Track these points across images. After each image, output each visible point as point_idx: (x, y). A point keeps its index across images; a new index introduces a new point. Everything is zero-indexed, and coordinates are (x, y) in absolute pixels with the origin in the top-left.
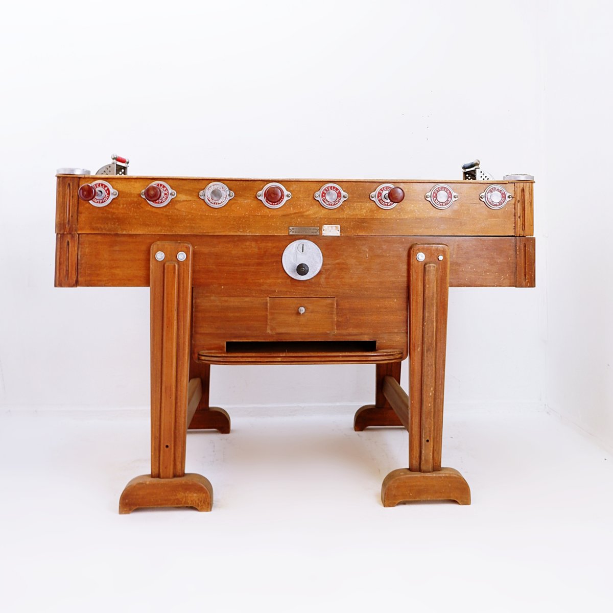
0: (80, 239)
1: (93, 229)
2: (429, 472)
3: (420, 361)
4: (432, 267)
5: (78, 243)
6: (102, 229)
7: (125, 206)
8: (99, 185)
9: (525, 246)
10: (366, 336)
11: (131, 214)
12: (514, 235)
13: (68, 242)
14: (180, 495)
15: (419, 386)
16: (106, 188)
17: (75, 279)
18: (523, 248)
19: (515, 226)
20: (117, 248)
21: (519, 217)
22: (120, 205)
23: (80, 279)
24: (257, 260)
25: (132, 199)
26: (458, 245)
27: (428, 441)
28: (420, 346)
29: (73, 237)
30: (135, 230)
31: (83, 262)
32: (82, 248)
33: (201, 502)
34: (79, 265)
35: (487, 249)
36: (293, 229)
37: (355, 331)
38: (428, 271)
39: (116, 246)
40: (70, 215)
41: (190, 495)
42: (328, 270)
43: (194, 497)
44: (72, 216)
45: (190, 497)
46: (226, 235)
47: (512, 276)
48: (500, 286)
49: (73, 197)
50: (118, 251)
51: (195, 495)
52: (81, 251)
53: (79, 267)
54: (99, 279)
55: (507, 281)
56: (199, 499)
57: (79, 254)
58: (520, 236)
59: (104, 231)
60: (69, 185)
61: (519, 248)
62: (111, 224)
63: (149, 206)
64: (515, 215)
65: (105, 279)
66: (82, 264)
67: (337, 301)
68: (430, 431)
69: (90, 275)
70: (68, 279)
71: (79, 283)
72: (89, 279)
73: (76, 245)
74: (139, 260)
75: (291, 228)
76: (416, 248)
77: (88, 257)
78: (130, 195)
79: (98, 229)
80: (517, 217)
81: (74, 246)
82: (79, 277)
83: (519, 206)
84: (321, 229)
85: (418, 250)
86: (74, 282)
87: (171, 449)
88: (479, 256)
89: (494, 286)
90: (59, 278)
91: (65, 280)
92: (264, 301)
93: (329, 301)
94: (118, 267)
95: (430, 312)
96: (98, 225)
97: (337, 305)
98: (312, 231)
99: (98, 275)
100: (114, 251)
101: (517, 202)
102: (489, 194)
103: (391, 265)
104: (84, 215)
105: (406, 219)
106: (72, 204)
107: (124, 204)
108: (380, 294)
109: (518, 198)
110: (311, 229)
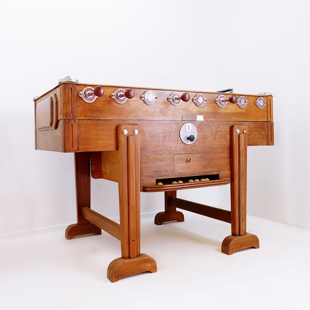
0: (79, 123)
1: (86, 116)
2: (244, 235)
3: (238, 182)
4: (242, 136)
5: (78, 125)
6: (91, 116)
7: (103, 102)
8: (89, 90)
9: (271, 126)
10: (215, 172)
11: (106, 108)
12: (267, 121)
13: (72, 125)
14: (142, 266)
15: (238, 194)
17: (77, 147)
18: (270, 127)
19: (267, 117)
20: (99, 128)
21: (269, 113)
22: (100, 102)
23: (79, 147)
24: (168, 134)
25: (106, 98)
26: (248, 126)
27: (243, 221)
28: (238, 175)
29: (75, 121)
30: (108, 117)
31: (81, 136)
32: (80, 128)
33: (152, 268)
34: (79, 138)
35: (258, 128)
36: (184, 117)
37: (211, 170)
38: (241, 138)
39: (99, 126)
41: (147, 265)
42: (199, 139)
43: (148, 266)
44: (74, 108)
45: (147, 266)
46: (154, 120)
47: (267, 140)
48: (263, 145)
49: (74, 96)
50: (100, 129)
51: (150, 264)
52: (80, 130)
53: (79, 140)
54: (90, 146)
55: (265, 143)
56: (151, 267)
57: (79, 131)
58: (269, 122)
59: (92, 117)
60: (71, 89)
61: (269, 127)
62: (96, 113)
63: (116, 103)
64: (267, 112)
65: (94, 146)
66: (80, 138)
67: (203, 155)
68: (243, 216)
69: (85, 144)
70: (73, 147)
71: (79, 149)
72: (84, 147)
73: (77, 126)
74: (111, 135)
75: (183, 117)
76: (235, 127)
77: (83, 133)
78: (105, 96)
79: (89, 117)
80: (268, 113)
81: (76, 127)
82: (79, 146)
83: (269, 107)
84: (196, 117)
85: (236, 128)
86: (77, 149)
87: (135, 241)
88: (255, 131)
89: (261, 145)
90: (68, 147)
91: (71, 148)
92: (172, 156)
93: (200, 155)
94: (100, 139)
95: (242, 158)
96: (89, 114)
97: (203, 157)
98: (192, 118)
99: (90, 144)
100: (98, 129)
101: (268, 105)
102: (259, 101)
103: (224, 136)
104: (80, 108)
105: (229, 113)
106: (74, 101)
107: (102, 102)
108: (220, 151)
109: (269, 104)
110: (191, 117)
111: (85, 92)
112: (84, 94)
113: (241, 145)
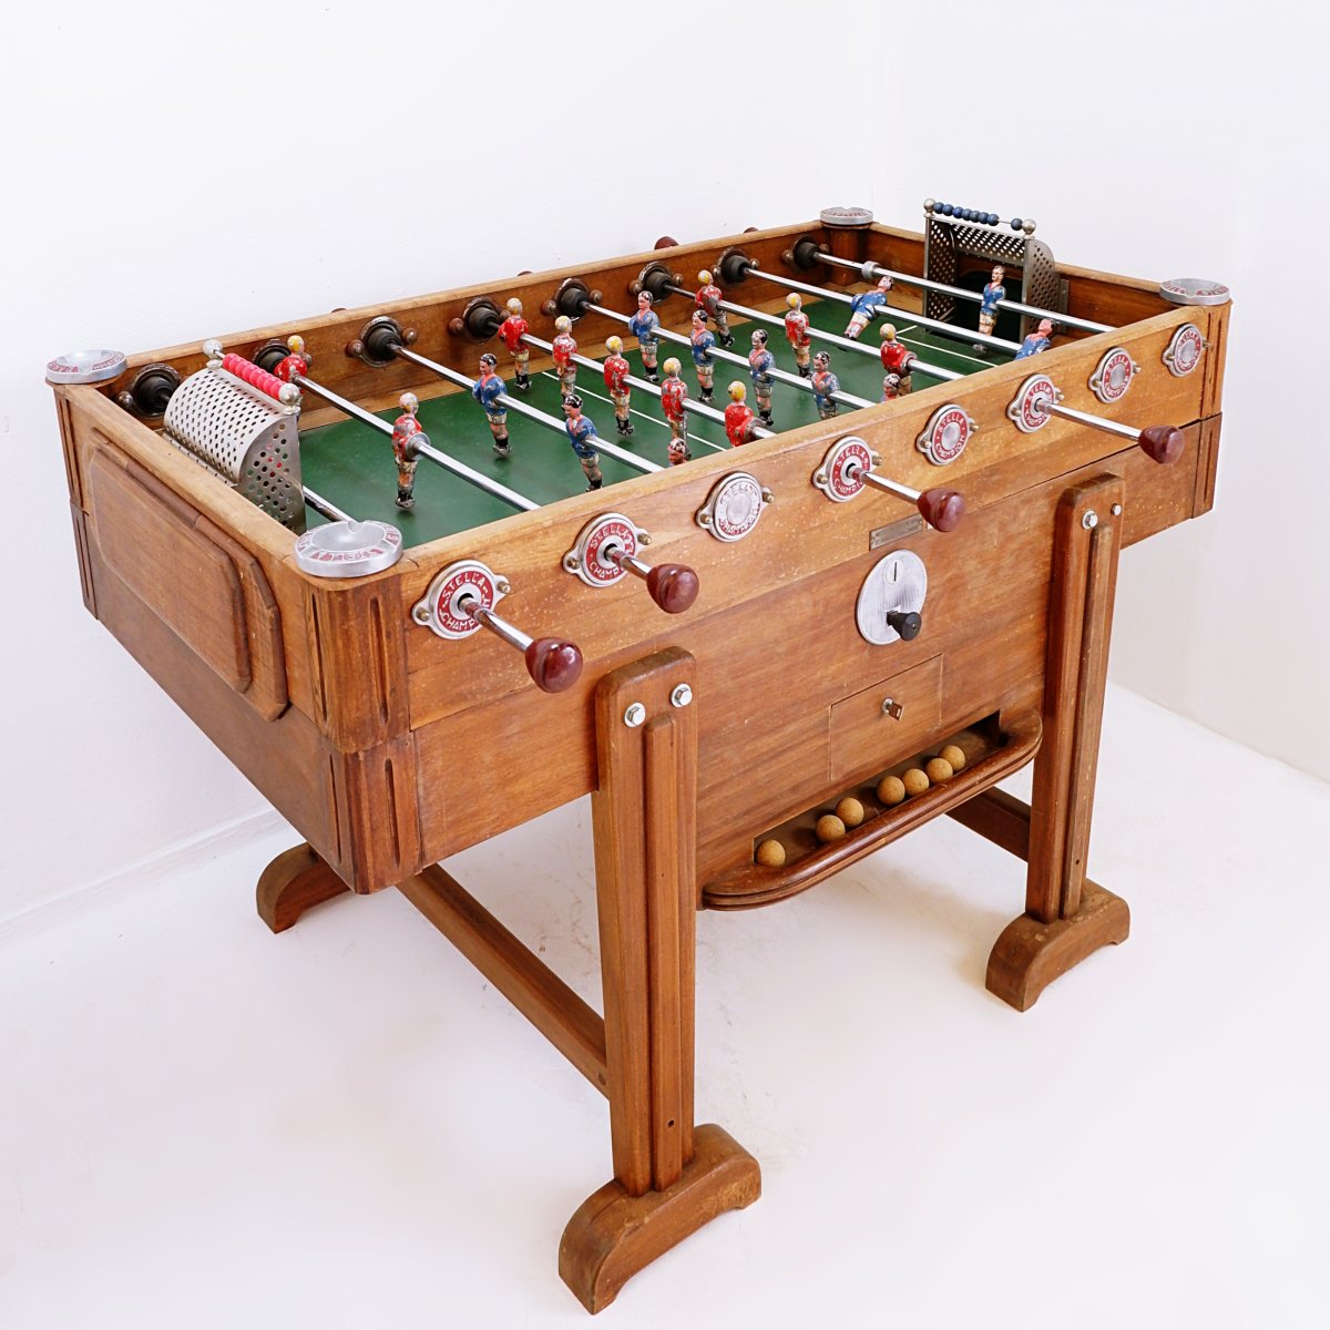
0: (421, 743)
1: (452, 702)
3: (1072, 724)
4: (1104, 531)
5: (416, 754)
6: (473, 695)
7: (526, 608)
8: (462, 579)
9: (1211, 434)
10: (985, 709)
11: (543, 627)
12: (1198, 418)
13: (389, 764)
15: (1068, 770)
16: (481, 582)
17: (417, 853)
18: (1208, 440)
19: (1202, 401)
20: (512, 728)
21: (1210, 380)
22: (513, 612)
23: (428, 846)
24: (810, 633)
25: (542, 584)
26: (1127, 467)
27: (1076, 862)
28: (1074, 696)
29: (400, 745)
32: (427, 764)
33: (745, 1191)
34: (423, 811)
36: (877, 535)
37: (971, 707)
38: (1101, 545)
39: (511, 723)
40: (388, 688)
41: (726, 1192)
43: (731, 1192)
44: (393, 690)
45: (727, 1195)
46: (751, 601)
47: (1190, 500)
48: (1173, 525)
49: (388, 636)
50: (517, 733)
51: (734, 1186)
52: (424, 772)
53: (423, 818)
54: (479, 823)
55: (1182, 511)
56: (741, 1190)
57: (421, 782)
58: (1207, 419)
59: (479, 696)
60: (375, 602)
61: (1205, 443)
62: (495, 671)
63: (586, 590)
64: (1204, 379)
65: (492, 817)
67: (945, 659)
68: (1082, 843)
69: (454, 824)
70: (398, 861)
71: (428, 857)
72: (451, 835)
73: (412, 762)
74: (568, 736)
75: (873, 534)
76: (1078, 499)
77: (443, 779)
78: (536, 574)
79: (465, 699)
80: (1207, 382)
81: (406, 768)
82: (425, 842)
83: (1211, 359)
85: (1084, 505)
86: (416, 861)
87: (679, 1124)
89: (1165, 528)
90: (374, 867)
91: (390, 867)
92: (823, 717)
93: (932, 665)
94: (519, 776)
95: (1097, 626)
96: (464, 688)
97: (945, 668)
98: (910, 526)
99: (474, 815)
100: (507, 737)
101: (1210, 352)
102: (1180, 350)
103: (1029, 547)
104: (423, 673)
105: (1057, 442)
106: (390, 657)
107: (522, 608)
108: (1009, 616)
109: (1212, 343)
110: (907, 523)
111: (442, 600)
112: (440, 606)
113: (1098, 576)
